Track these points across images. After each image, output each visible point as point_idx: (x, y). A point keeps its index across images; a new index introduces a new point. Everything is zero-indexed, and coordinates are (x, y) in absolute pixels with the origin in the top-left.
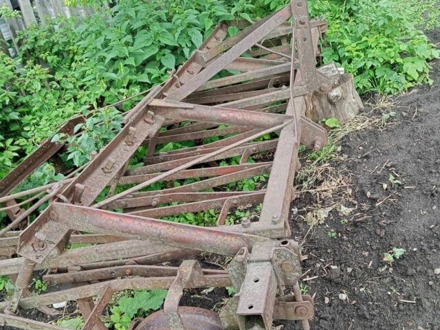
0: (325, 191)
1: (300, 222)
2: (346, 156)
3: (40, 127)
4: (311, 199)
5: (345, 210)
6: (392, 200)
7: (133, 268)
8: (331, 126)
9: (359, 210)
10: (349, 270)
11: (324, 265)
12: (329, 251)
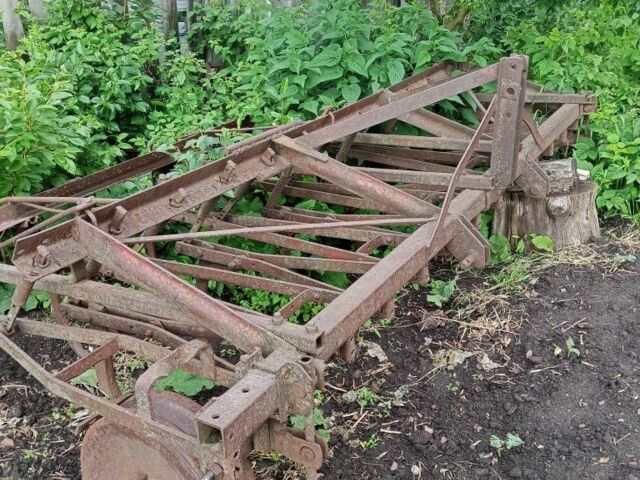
0: (478, 329)
1: (425, 358)
2: (536, 294)
3: (165, 130)
4: (454, 334)
5: (487, 363)
6: (554, 372)
7: (154, 329)
8: (540, 247)
9: (506, 370)
10: (444, 440)
11: (419, 422)
12: (434, 407)
